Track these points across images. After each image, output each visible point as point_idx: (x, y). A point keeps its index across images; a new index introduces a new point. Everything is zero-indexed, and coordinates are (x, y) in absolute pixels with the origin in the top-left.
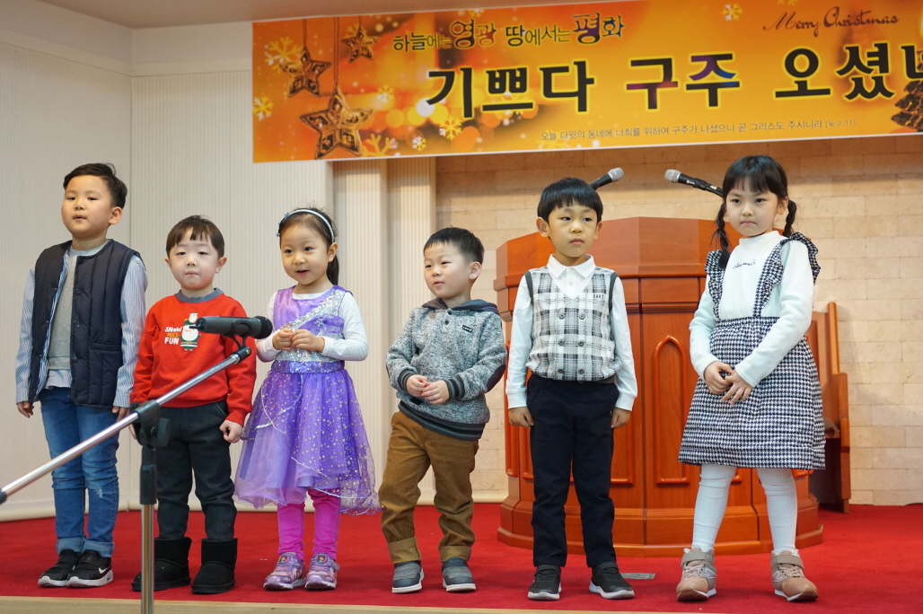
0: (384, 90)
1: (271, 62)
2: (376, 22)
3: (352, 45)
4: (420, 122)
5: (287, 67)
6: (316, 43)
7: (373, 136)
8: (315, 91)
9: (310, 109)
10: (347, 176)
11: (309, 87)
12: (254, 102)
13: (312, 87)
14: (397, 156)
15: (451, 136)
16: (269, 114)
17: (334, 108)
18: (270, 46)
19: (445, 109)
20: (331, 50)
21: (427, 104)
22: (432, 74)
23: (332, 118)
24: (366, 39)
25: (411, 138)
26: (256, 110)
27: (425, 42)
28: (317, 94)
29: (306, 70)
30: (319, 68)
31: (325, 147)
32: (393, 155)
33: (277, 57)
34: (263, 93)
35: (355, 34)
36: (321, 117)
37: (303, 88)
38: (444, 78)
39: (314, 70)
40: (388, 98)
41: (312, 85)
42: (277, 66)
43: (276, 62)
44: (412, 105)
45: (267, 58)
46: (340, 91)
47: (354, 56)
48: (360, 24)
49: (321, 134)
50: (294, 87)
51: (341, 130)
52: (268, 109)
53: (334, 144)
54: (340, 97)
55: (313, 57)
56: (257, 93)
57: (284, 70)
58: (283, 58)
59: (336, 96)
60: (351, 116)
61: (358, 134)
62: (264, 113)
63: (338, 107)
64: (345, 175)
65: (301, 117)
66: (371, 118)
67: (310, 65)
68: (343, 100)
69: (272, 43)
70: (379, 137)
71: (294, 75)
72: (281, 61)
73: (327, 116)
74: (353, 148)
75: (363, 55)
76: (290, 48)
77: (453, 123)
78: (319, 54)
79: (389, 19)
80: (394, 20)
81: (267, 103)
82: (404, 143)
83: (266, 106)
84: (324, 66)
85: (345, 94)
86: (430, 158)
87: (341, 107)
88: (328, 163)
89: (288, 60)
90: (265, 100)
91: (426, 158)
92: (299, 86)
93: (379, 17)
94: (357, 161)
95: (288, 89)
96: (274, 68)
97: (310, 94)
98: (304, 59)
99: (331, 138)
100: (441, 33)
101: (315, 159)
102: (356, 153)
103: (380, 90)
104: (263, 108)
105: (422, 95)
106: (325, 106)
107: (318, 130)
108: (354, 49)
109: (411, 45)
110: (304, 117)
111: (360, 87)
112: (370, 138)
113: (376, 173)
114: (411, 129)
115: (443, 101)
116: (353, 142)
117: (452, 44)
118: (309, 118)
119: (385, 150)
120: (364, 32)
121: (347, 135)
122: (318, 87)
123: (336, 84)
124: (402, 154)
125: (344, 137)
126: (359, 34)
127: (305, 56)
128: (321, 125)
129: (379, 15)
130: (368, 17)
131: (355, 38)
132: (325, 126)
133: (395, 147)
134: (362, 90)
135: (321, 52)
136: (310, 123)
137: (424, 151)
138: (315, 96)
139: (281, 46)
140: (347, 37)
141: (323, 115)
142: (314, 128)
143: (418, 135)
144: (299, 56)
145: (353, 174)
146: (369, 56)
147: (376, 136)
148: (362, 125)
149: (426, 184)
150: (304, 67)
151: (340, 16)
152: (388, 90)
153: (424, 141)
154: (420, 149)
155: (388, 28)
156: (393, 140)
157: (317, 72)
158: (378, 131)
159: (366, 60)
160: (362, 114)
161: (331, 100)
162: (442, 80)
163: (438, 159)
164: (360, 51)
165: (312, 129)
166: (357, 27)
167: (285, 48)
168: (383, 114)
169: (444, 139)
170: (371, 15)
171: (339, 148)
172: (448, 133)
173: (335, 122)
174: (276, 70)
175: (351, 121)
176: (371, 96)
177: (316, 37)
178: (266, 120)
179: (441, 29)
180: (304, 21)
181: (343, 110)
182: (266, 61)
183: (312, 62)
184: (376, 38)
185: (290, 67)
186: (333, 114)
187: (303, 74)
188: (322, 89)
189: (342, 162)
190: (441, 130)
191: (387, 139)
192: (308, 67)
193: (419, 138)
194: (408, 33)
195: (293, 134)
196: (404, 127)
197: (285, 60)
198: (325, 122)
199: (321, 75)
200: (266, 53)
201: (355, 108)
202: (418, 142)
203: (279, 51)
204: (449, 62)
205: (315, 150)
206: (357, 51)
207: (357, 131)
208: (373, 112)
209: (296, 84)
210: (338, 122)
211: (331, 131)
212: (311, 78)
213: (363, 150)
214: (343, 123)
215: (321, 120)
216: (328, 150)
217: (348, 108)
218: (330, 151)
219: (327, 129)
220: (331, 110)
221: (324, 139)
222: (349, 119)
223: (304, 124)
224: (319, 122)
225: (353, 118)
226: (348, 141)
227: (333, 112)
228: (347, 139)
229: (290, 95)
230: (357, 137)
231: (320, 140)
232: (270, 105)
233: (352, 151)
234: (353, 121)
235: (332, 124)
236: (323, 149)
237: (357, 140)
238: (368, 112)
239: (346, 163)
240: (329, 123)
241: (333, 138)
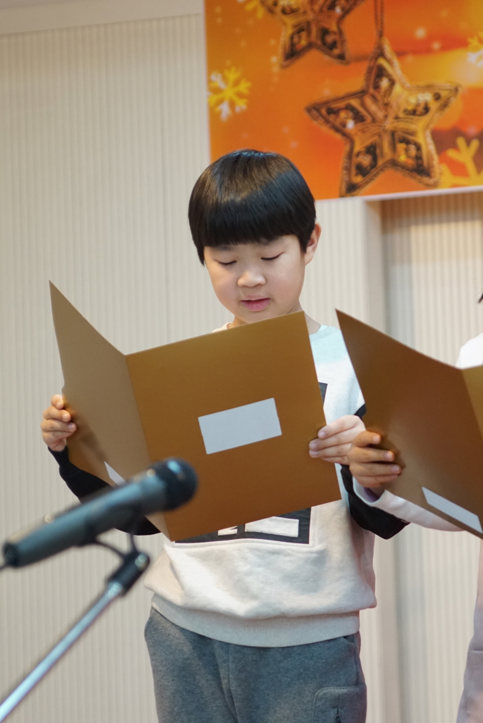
7: (461, 142)
8: (336, 51)
9: (327, 91)
10: (413, 230)
11: (324, 43)
12: (210, 81)
13: (330, 44)
16: (241, 105)
17: (377, 87)
23: (373, 108)
26: (215, 98)
28: (341, 57)
29: (316, 8)
30: (342, 1)
31: (361, 170)
34: (228, 62)
36: (350, 108)
37: (310, 46)
39: (331, 7)
41: (329, 39)
46: (388, 49)
49: (352, 142)
50: (292, 45)
51: (393, 133)
52: (240, 95)
53: (380, 162)
54: (389, 62)
56: (215, 63)
57: (271, 11)
59: (382, 61)
60: (413, 101)
61: (430, 140)
62: (232, 105)
63: (385, 83)
64: (409, 226)
65: (309, 110)
66: (456, 104)
68: (395, 68)
70: (475, 144)
71: (290, 21)
73: (363, 105)
74: (421, 170)
81: (236, 83)
83: (235, 89)
85: (400, 54)
87: (392, 83)
88: (370, 204)
90: (232, 75)
92: (304, 42)
94: (432, 198)
95: (280, 51)
96: (249, 7)
97: (327, 58)
99: (372, 150)
101: (342, 196)
102: (426, 179)
103: (474, 42)
104: (229, 92)
106: (357, 82)
107: (345, 135)
110: (314, 109)
111: (430, 39)
112: (455, 147)
113: (473, 219)
116: (419, 158)
118: (326, 111)
121: (407, 142)
122: (343, 42)
123: (381, 35)
125: (401, 147)
128: (350, 125)
132: (360, 126)
134: (436, 45)
136: (327, 121)
138: (336, 62)
141: (355, 103)
142: (337, 130)
145: (425, 223)
147: (468, 142)
148: (437, 119)
150: (312, 3)
157: (338, 10)
158: (472, 130)
160: (437, 97)
161: (370, 70)
165: (332, 133)
171: (390, 172)
173: (380, 115)
174: (255, 11)
175: (414, 112)
176: (455, 55)
178: (237, 119)
181: (397, 89)
186: (374, 99)
187: (310, 16)
188: (351, 47)
189: (400, 201)
195: (294, 144)
198: (358, 118)
199: (349, 18)
201: (422, 83)
205: (340, 177)
207: (428, 133)
208: (461, 91)
209: (296, 40)
210: (386, 117)
211: (373, 135)
212: (326, 26)
213: (441, 174)
214: (397, 118)
215: (351, 114)
216: (368, 177)
217: (408, 85)
218: (372, 179)
219: (363, 131)
220: (371, 90)
221: (358, 155)
222: (410, 108)
223: (315, 123)
224: (347, 118)
225: (418, 105)
226: (408, 156)
227: (376, 94)
228: (407, 150)
229: (286, 63)
230: (428, 146)
231: (350, 155)
232: (244, 87)
233: (419, 177)
234: (418, 113)
235: (374, 120)
236: (357, 175)
237: (429, 153)
238: (450, 90)
239: (408, 200)
240: (369, 119)
241: (378, 151)
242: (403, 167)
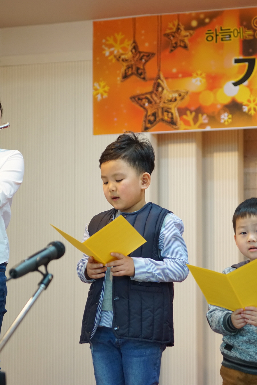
0: (197, 74)
1: (107, 53)
2: (191, 18)
3: (172, 38)
4: (227, 101)
5: (120, 57)
6: (143, 37)
7: (188, 112)
8: (142, 76)
9: (138, 91)
11: (138, 73)
12: (94, 86)
13: (140, 73)
14: (208, 129)
15: (252, 112)
16: (105, 95)
17: (157, 90)
18: (107, 40)
19: (247, 91)
20: (155, 43)
21: (233, 86)
22: (237, 61)
23: (155, 98)
24: (184, 33)
25: (219, 114)
26: (95, 92)
27: (232, 34)
28: (144, 79)
29: (135, 59)
30: (145, 57)
31: (150, 122)
32: (204, 128)
33: (112, 49)
34: (101, 79)
35: (174, 29)
36: (147, 98)
37: (132, 74)
38: (247, 64)
39: (141, 59)
40: (201, 81)
41: (140, 71)
42: (112, 57)
43: (111, 53)
44: (220, 87)
45: (104, 50)
46: (162, 76)
47: (174, 47)
48: (179, 21)
49: (147, 111)
50: (126, 73)
51: (163, 108)
52: (105, 92)
53: (157, 119)
54: (162, 81)
55: (141, 49)
56: (96, 79)
57: (118, 60)
58: (117, 50)
59: (159, 81)
60: (171, 96)
61: (176, 111)
62: (102, 95)
63: (160, 89)
64: (168, 144)
65: (131, 98)
66: (187, 98)
67: (138, 55)
68: (164, 83)
69: (108, 38)
70: (194, 114)
71: (125, 64)
72: (116, 52)
73: (152, 97)
74: (173, 123)
75: (180, 46)
76: (122, 41)
77: (254, 101)
78: (145, 46)
79: (202, 16)
80: (206, 17)
81: (104, 87)
82: (213, 118)
83: (103, 89)
84: (149, 56)
85: (166, 78)
86: (238, 130)
87: (163, 89)
89: (121, 51)
90: (102, 84)
91: (235, 131)
92: (130, 72)
93: (194, 15)
94: (177, 134)
95: (121, 75)
96: (110, 58)
97: (138, 79)
98: (134, 51)
99: (154, 115)
100: (245, 27)
101: (143, 132)
102: (174, 126)
103: (194, 75)
104: (101, 90)
105: (228, 78)
106: (149, 88)
108: (174, 42)
109: (220, 36)
110: (133, 98)
111: (178, 73)
112: (186, 114)
113: (192, 142)
114: (219, 107)
115: (246, 83)
116: (172, 118)
117: (254, 36)
118: (137, 99)
119: (198, 124)
120: (182, 28)
121: (168, 112)
122: (145, 73)
123: (159, 71)
124: (212, 128)
125: (165, 114)
126: (178, 29)
127: (135, 48)
128: (147, 104)
129: (194, 12)
130: (184, 15)
131: (174, 33)
132: (150, 105)
133: (206, 121)
134: (180, 75)
135: (147, 45)
136: (138, 103)
137: (230, 125)
138: (142, 80)
139: (115, 40)
140: (168, 31)
141: (149, 96)
142: (141, 106)
143: (225, 112)
144: (130, 48)
145: (174, 143)
146: (185, 47)
147: (191, 113)
148: (180, 103)
149: (235, 151)
150: (134, 57)
151: (163, 14)
152: (201, 75)
153: (230, 116)
154: (226, 123)
155: (201, 23)
156: (205, 116)
157: (143, 61)
158: (193, 108)
159: (183, 50)
160: (180, 95)
161: (155, 84)
162: (245, 66)
163: (245, 131)
164: (179, 43)
165: (139, 107)
166: (176, 23)
167: (119, 42)
168: (196, 95)
169: (247, 115)
170: (187, 13)
171: (161, 123)
172: (250, 110)
173: (158, 101)
174: (112, 60)
175: (171, 101)
176: (187, 80)
177: (143, 32)
178: (103, 100)
179: (245, 23)
180: (134, 20)
181: (165, 91)
182: (104, 52)
183: (140, 52)
184: (192, 32)
185: (123, 57)
186: (156, 95)
187: (133, 62)
188: (148, 75)
189: (164, 134)
190: (244, 107)
191: (200, 115)
192: (137, 57)
193: (226, 114)
194: (217, 27)
195: (125, 111)
196: (214, 105)
197: (118, 52)
198: (150, 102)
199: (148, 64)
200: (103, 46)
201: (174, 90)
202: (225, 117)
203: (114, 44)
204: (251, 50)
205: (142, 125)
206: (176, 43)
207: (176, 109)
208: (189, 93)
209: (127, 71)
210: (160, 102)
211: (155, 109)
212: (139, 66)
213: (180, 124)
214: (164, 102)
215: (147, 100)
216: (153, 125)
217: (169, 90)
218: (154, 126)
219: (151, 107)
220: (155, 92)
221: (149, 116)
222: (169, 99)
223: (133, 103)
224: (145, 102)
225: (172, 98)
226: (168, 117)
227: (157, 93)
228: (168, 115)
229: (123, 80)
230: (176, 114)
231: (146, 116)
232: (107, 89)
233: (172, 125)
234: (172, 101)
235: (156, 103)
236: (148, 123)
237: (176, 116)
238: (185, 93)
239: (168, 135)
240: (154, 103)
241: (157, 115)
242: (166, 122)
